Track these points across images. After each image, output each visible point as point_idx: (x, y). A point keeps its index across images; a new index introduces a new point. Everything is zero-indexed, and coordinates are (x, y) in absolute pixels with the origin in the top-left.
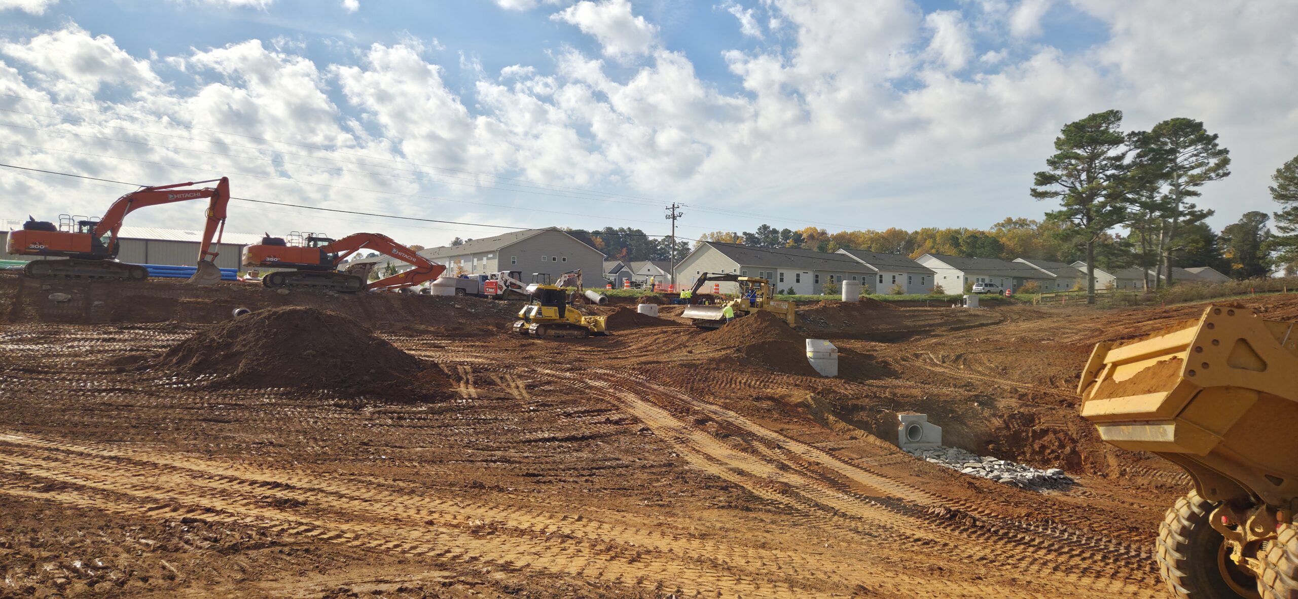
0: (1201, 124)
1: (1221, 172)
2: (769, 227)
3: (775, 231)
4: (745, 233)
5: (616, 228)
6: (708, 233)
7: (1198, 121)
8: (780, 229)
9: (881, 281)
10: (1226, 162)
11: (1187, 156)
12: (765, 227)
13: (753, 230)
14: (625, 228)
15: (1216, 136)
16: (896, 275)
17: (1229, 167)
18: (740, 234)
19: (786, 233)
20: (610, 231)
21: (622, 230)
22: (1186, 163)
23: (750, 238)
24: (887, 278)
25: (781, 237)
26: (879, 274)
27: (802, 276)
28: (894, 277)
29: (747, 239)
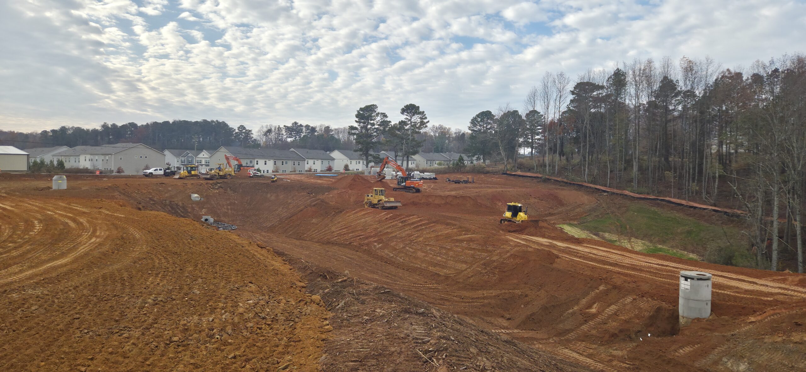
0: (418, 107)
2: (297, 123)
3: (301, 126)
4: (285, 126)
5: (209, 120)
6: (264, 125)
7: (417, 105)
8: (304, 124)
9: (308, 163)
12: (296, 123)
13: (290, 125)
14: (215, 120)
15: (423, 112)
16: (316, 161)
18: (282, 126)
19: (307, 127)
20: (205, 121)
21: (213, 121)
23: (287, 128)
24: (311, 162)
25: (304, 129)
26: (307, 160)
27: (268, 162)
28: (314, 161)
29: (286, 129)
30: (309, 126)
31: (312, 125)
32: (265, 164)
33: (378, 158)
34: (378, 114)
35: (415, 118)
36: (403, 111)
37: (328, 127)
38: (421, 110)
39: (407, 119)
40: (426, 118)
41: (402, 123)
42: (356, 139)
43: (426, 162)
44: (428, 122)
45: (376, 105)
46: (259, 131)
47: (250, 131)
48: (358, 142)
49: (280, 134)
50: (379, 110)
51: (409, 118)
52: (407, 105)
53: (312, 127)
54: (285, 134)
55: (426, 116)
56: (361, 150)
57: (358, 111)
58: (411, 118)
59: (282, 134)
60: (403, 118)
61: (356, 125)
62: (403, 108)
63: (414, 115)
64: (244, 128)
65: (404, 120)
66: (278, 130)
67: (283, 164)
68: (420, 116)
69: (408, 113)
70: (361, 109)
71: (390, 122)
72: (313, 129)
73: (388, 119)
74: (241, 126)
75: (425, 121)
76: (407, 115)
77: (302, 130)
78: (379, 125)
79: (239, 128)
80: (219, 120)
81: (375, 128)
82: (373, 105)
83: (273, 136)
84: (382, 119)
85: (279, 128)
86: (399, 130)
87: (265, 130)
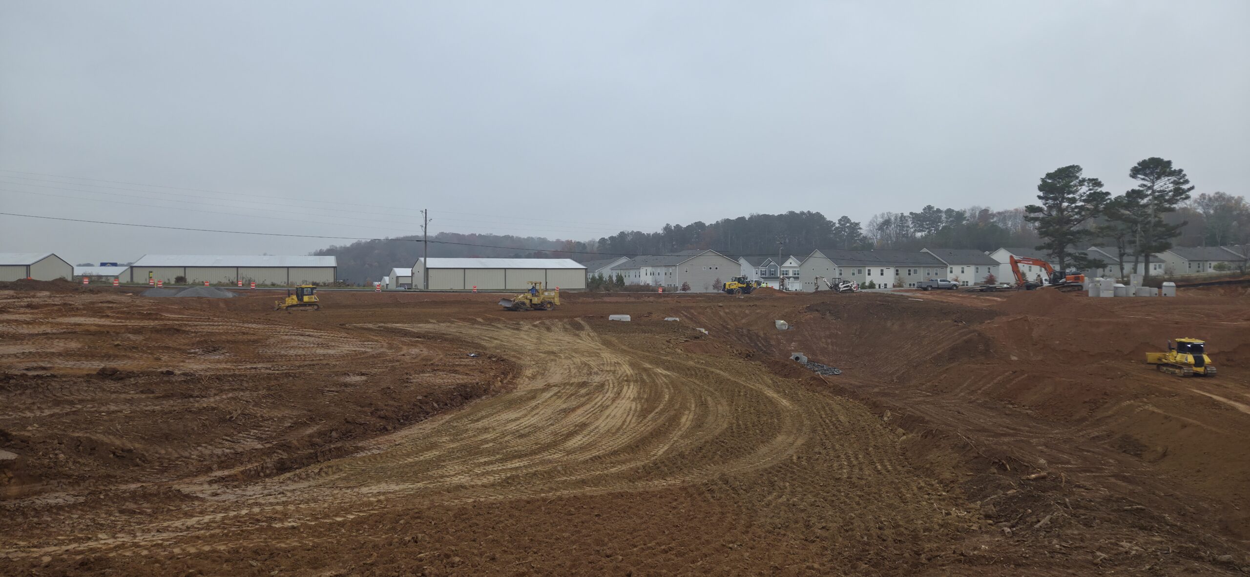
0: (1169, 163)
2: (933, 208)
3: (939, 211)
4: (911, 213)
7: (1166, 159)
8: (944, 208)
9: (951, 272)
12: (929, 208)
13: (919, 210)
14: (805, 211)
15: (1181, 171)
16: (965, 267)
19: (949, 212)
21: (802, 213)
23: (915, 217)
24: (957, 269)
25: (944, 216)
26: (949, 266)
27: (885, 271)
28: (963, 268)
29: (913, 218)
30: (953, 211)
31: (957, 208)
32: (882, 274)
33: (1084, 259)
34: (1082, 182)
35: (1162, 184)
36: (1135, 172)
37: (986, 211)
38: (1175, 167)
39: (1145, 185)
40: (1187, 182)
41: (1134, 195)
42: (1039, 229)
43: (1187, 264)
44: (1192, 188)
45: (1078, 167)
46: (871, 223)
47: (857, 224)
48: (1043, 233)
49: (903, 227)
50: (1084, 174)
51: (1149, 184)
52: (1144, 161)
53: (958, 213)
54: (911, 226)
55: (1187, 178)
56: (1049, 246)
57: (1043, 180)
58: (1153, 183)
59: (908, 227)
60: (1135, 184)
61: (1039, 203)
62: (1135, 167)
63: (1158, 178)
64: (848, 220)
65: (1137, 188)
66: (901, 220)
67: (909, 274)
68: (1173, 179)
69: (1145, 175)
70: (1049, 176)
71: (1108, 194)
72: (960, 215)
73: (1104, 189)
74: (843, 217)
75: (1185, 187)
76: (1143, 179)
77: (941, 217)
78: (1084, 201)
79: (840, 221)
80: (811, 211)
81: (1076, 207)
82: (1073, 167)
83: (892, 230)
84: (1090, 190)
85: (903, 218)
86: (1126, 207)
87: (880, 220)
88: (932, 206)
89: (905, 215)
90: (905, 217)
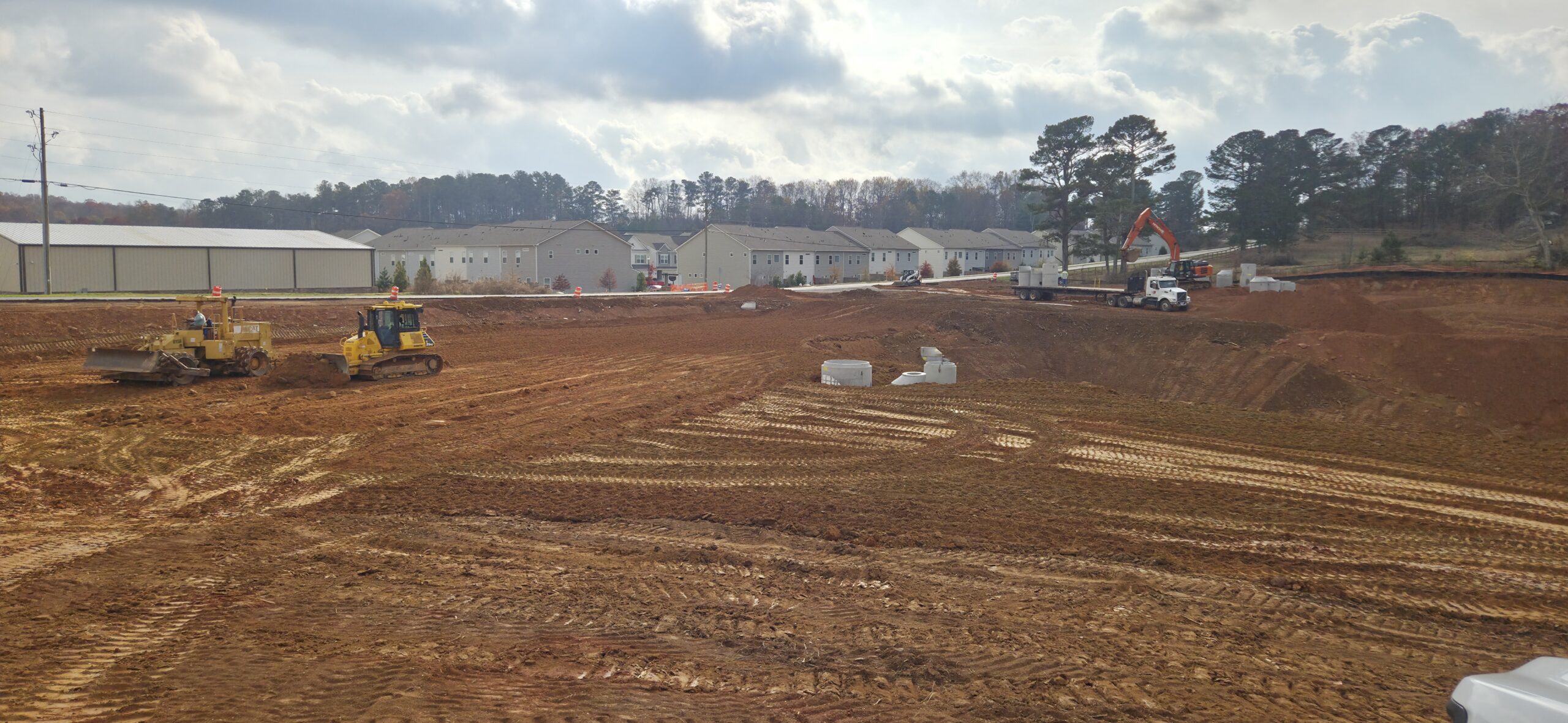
0: (1153, 121)
1: (1168, 166)
2: (711, 175)
3: (718, 180)
4: (684, 181)
5: (529, 172)
7: (1151, 118)
9: (873, 260)
10: (1172, 157)
11: (1142, 149)
12: (707, 175)
13: (694, 179)
14: (541, 172)
15: (1165, 133)
17: (1175, 162)
18: (679, 182)
19: (730, 181)
20: (521, 175)
21: (537, 175)
22: (1140, 156)
23: (690, 187)
24: (878, 256)
25: (725, 187)
28: (884, 254)
29: (686, 187)
30: (735, 180)
31: (738, 178)
32: (801, 262)
36: (1110, 134)
38: (1159, 127)
40: (1168, 148)
44: (1178, 155)
45: (1088, 118)
46: (632, 192)
47: (616, 193)
49: (673, 199)
50: (1092, 129)
52: (1125, 119)
53: (740, 183)
54: (682, 197)
55: (1171, 142)
57: (1045, 133)
58: (1133, 148)
59: (678, 198)
61: (1034, 166)
63: (1139, 140)
64: (598, 187)
66: (672, 190)
67: (831, 263)
68: (1156, 142)
70: (1055, 127)
72: (743, 185)
74: (590, 183)
79: (585, 187)
80: (549, 172)
83: (657, 204)
85: (674, 186)
87: (645, 188)
88: (710, 172)
89: (677, 183)
90: (677, 186)
